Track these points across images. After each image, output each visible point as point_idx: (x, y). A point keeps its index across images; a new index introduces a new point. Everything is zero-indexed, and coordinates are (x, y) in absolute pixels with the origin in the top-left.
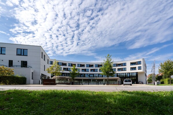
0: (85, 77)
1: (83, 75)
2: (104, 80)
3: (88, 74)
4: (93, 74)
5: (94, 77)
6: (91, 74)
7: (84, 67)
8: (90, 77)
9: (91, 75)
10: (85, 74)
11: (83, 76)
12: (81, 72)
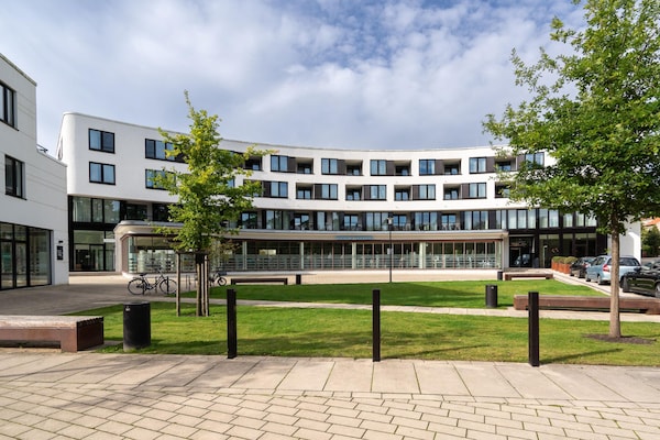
0: (315, 227)
1: (305, 218)
2: (422, 247)
3: (331, 212)
4: (362, 215)
5: (365, 229)
6: (351, 214)
7: (311, 173)
8: (342, 227)
9: (347, 219)
10: (314, 214)
11: (306, 226)
12: (293, 203)
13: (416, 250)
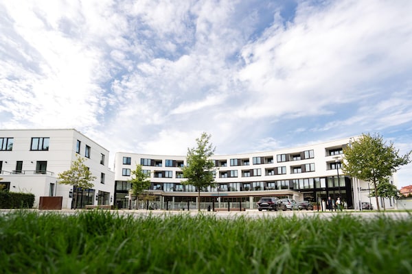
5: (229, 190)
7: (160, 166)
13: (248, 200)
